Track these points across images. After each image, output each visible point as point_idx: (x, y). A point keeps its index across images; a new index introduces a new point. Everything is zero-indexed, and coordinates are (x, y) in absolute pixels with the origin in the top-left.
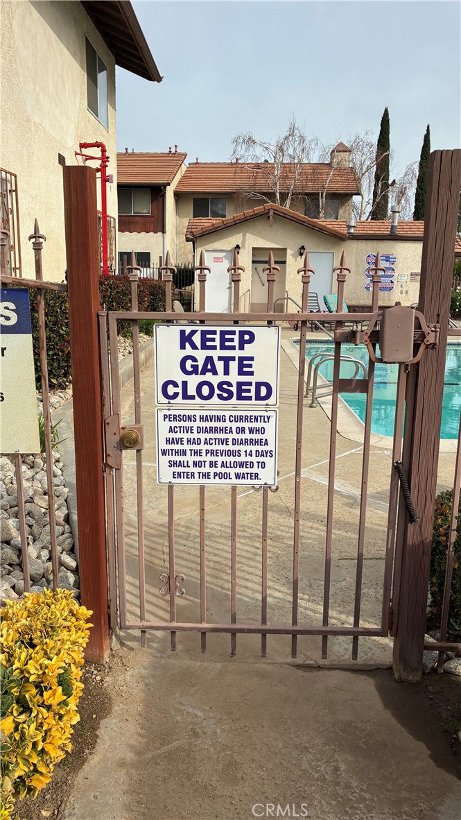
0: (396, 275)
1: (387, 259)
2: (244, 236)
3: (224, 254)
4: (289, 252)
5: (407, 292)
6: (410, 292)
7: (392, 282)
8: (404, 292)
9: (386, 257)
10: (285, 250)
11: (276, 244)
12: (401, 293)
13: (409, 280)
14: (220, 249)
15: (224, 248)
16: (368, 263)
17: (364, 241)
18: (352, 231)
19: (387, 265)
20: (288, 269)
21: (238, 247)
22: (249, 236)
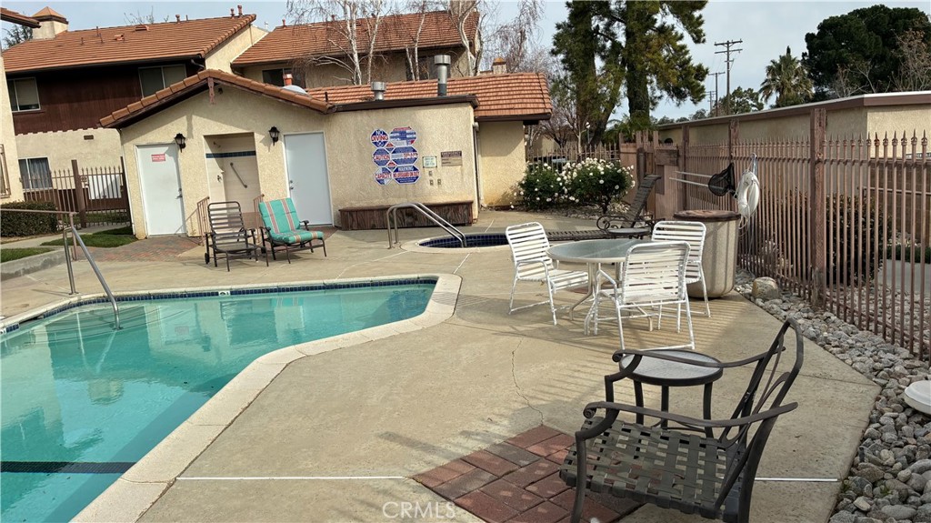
0: (420, 157)
1: (403, 135)
2: (189, 120)
3: (167, 148)
4: (258, 137)
5: (439, 182)
6: (444, 181)
7: (415, 169)
8: (435, 182)
9: (401, 133)
10: (252, 134)
11: (238, 127)
12: (432, 184)
13: (440, 164)
14: (157, 141)
15: (162, 141)
16: (375, 143)
17: (365, 112)
18: (380, 97)
19: (404, 144)
20: (260, 163)
21: (179, 136)
22: (196, 120)
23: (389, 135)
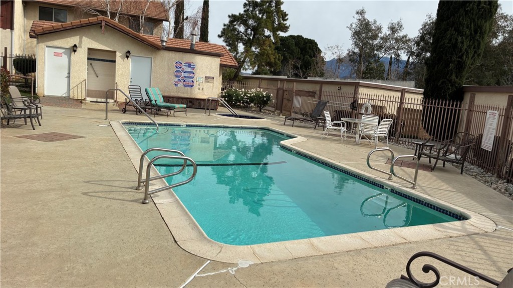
0: (195, 77)
1: (189, 65)
2: (81, 39)
3: (64, 50)
4: (118, 54)
5: (203, 89)
6: (205, 89)
7: (193, 82)
8: (201, 89)
10: (115, 52)
11: (108, 47)
12: (199, 89)
13: (204, 81)
14: (60, 46)
15: (63, 46)
16: (176, 67)
17: (173, 52)
18: (164, 44)
19: (189, 70)
20: (117, 67)
21: (75, 46)
22: (85, 39)
23: (183, 64)
